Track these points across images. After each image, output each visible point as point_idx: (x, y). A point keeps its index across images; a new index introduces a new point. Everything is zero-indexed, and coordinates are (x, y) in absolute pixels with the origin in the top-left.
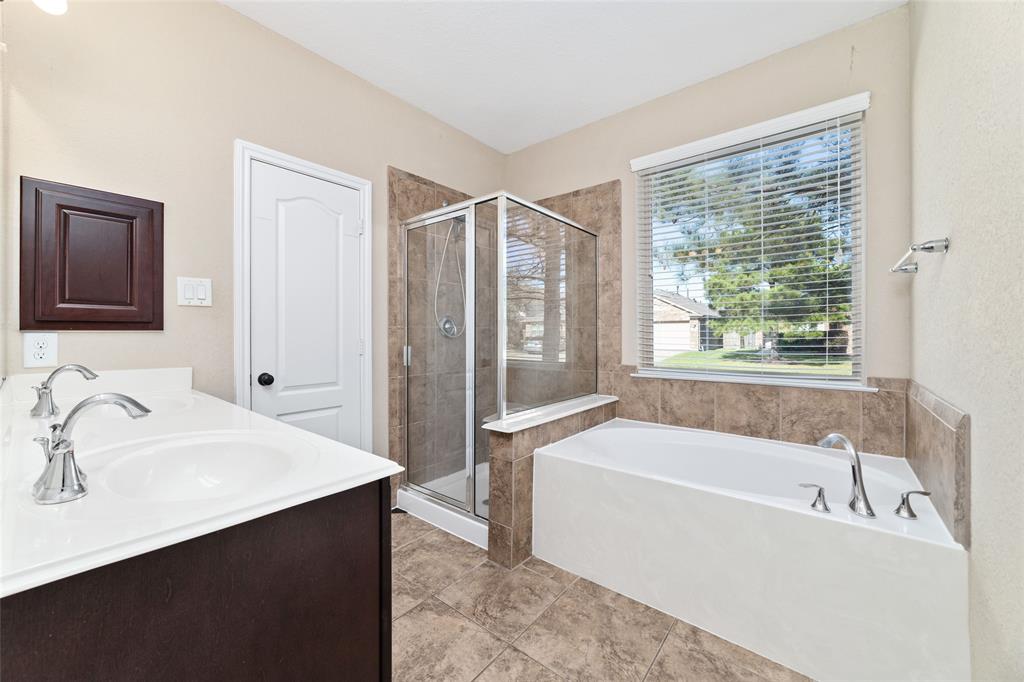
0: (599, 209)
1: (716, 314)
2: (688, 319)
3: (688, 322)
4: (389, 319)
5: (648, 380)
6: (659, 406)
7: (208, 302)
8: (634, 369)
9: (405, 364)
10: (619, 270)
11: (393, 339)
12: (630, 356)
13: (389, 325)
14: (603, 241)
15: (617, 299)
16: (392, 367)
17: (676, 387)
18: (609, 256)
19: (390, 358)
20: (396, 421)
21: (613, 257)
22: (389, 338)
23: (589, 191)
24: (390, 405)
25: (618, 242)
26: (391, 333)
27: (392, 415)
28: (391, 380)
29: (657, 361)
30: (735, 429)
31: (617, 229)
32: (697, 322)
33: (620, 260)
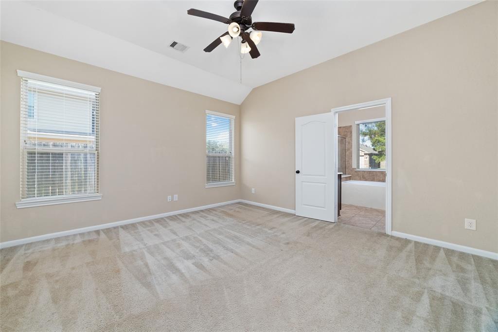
0: (346, 131)
1: (377, 152)
2: (363, 155)
3: (363, 156)
5: (359, 171)
6: (362, 177)
8: (355, 169)
10: (352, 146)
12: (354, 166)
14: (347, 139)
15: (351, 153)
17: (366, 173)
18: (349, 143)
21: (350, 143)
23: (344, 127)
25: (351, 140)
29: (360, 168)
30: (379, 181)
31: (351, 137)
32: (368, 156)
33: (352, 144)
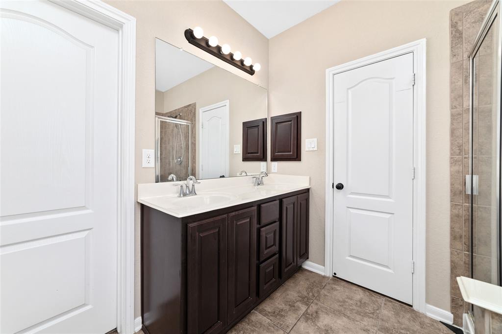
4: (452, 149)
7: (316, 149)
9: (469, 192)
11: (456, 168)
13: (451, 154)
16: (454, 193)
19: (452, 184)
20: (459, 245)
22: (451, 167)
24: (452, 228)
26: (453, 162)
27: (454, 237)
28: (453, 206)
